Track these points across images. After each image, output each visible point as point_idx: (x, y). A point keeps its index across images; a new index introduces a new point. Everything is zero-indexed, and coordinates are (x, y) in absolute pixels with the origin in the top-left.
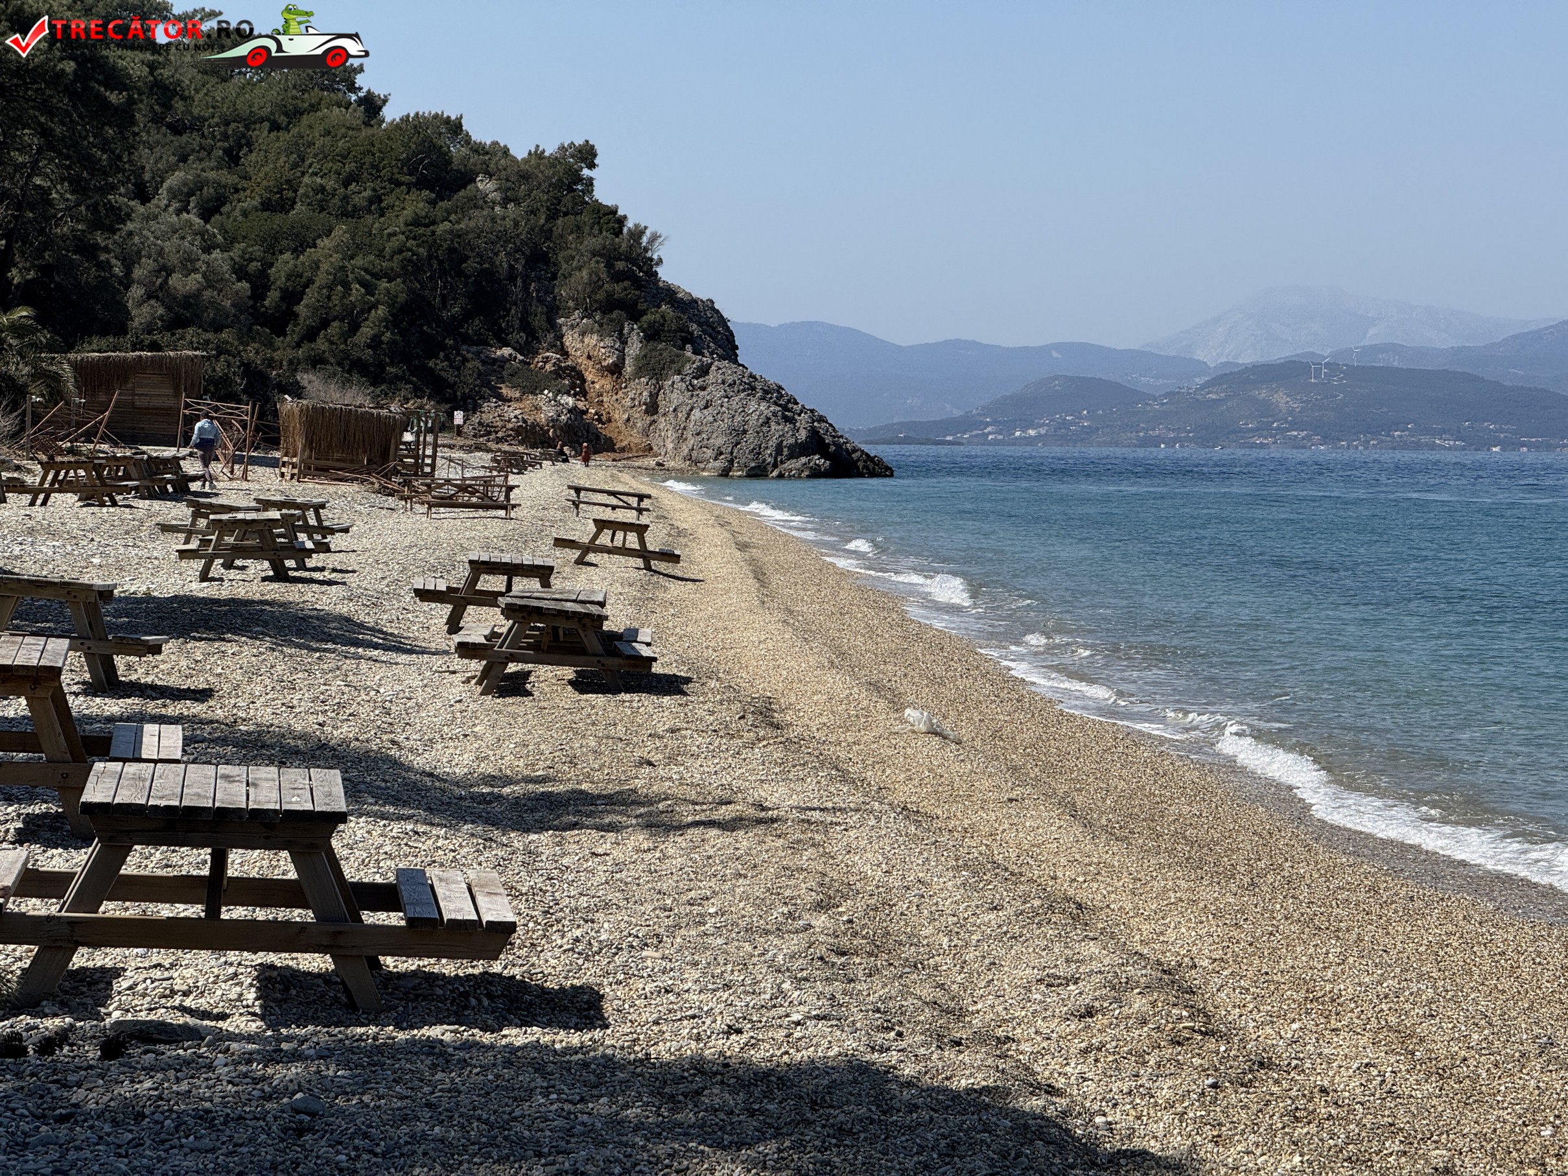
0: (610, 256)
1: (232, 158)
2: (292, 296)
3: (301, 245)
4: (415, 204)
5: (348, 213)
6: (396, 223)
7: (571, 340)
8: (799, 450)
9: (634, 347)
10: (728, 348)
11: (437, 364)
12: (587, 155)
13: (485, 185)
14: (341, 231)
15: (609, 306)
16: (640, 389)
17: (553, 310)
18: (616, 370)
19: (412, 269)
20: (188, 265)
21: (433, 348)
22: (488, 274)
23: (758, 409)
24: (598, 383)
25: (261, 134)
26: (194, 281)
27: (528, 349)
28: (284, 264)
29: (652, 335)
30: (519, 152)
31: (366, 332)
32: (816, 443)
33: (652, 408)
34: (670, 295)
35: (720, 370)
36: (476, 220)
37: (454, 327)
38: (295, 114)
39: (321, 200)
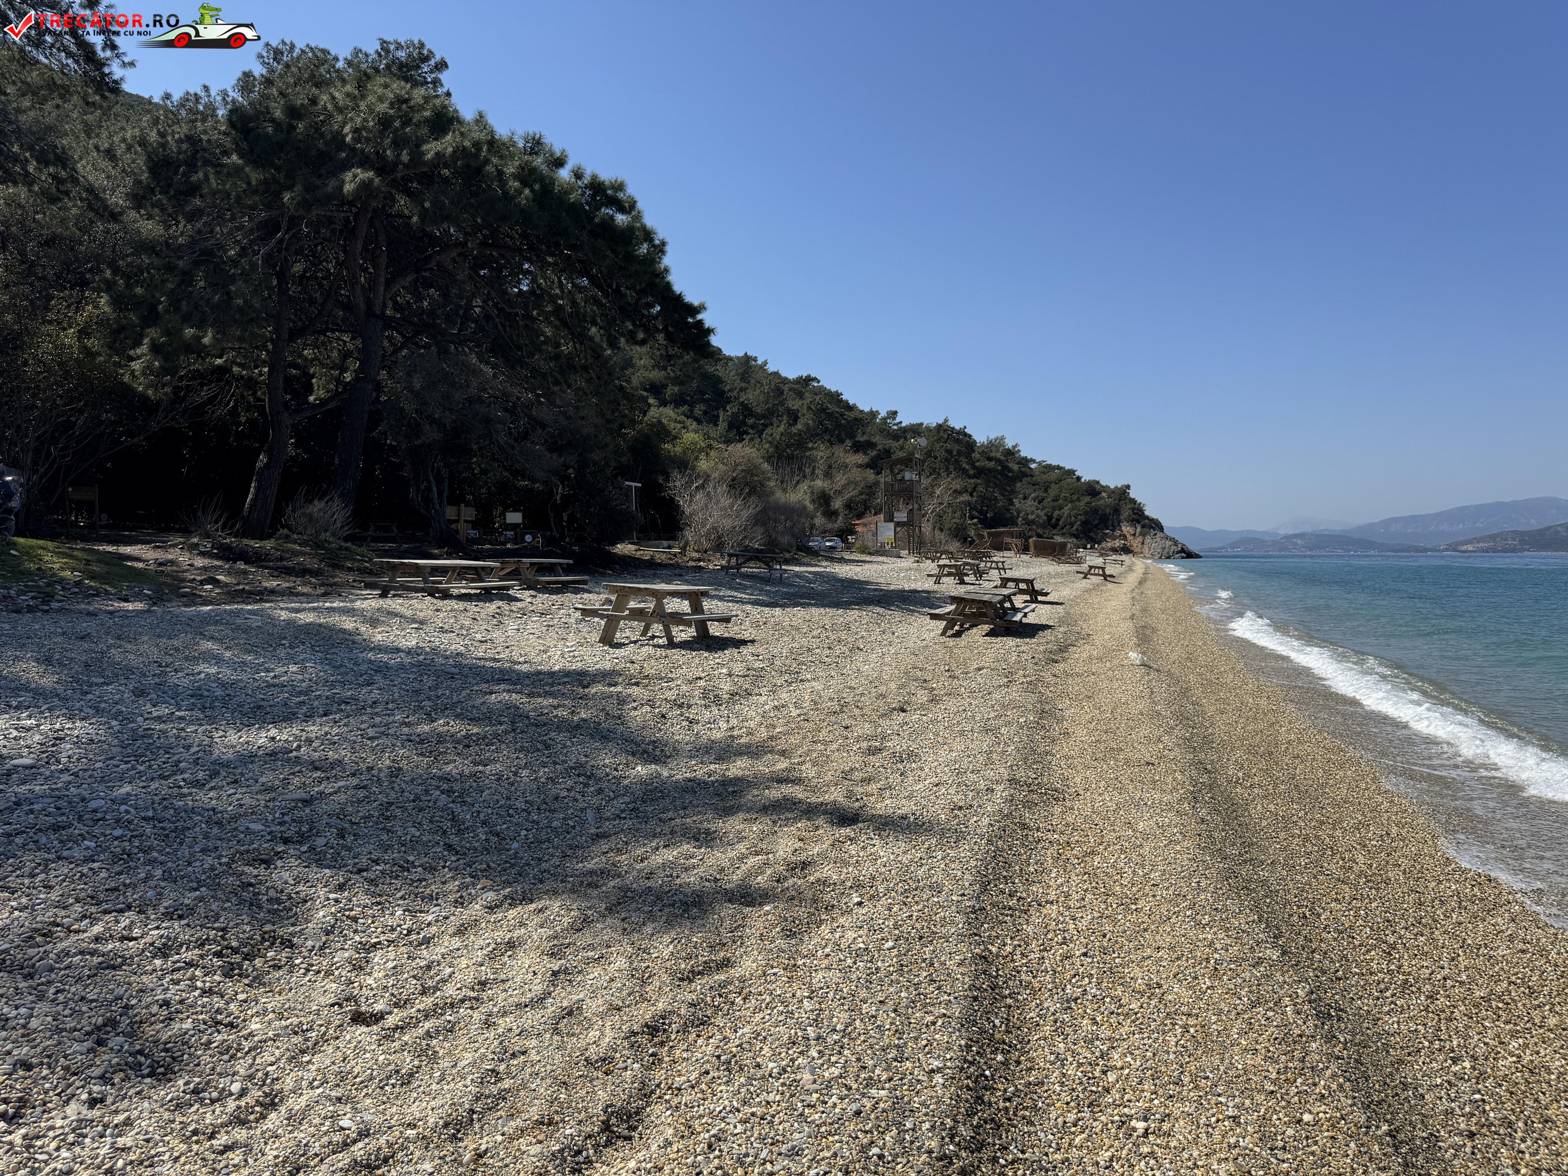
0: (1133, 509)
1: (1046, 491)
2: (1058, 520)
3: (1061, 508)
4: (1087, 499)
5: (1072, 501)
6: (1082, 503)
7: (1123, 528)
8: (1178, 552)
9: (1139, 530)
10: (1161, 529)
11: (1092, 534)
12: (1128, 487)
13: (1104, 494)
14: (1069, 505)
15: (1133, 520)
16: (1140, 539)
17: (1119, 522)
18: (1134, 535)
19: (1086, 513)
20: (1032, 513)
21: (1091, 530)
22: (1105, 514)
23: (1168, 543)
24: (1130, 538)
25: (1053, 485)
26: (1033, 517)
27: (1113, 530)
28: (1056, 513)
29: (1143, 527)
30: (1112, 487)
31: (1075, 527)
32: (1183, 551)
33: (1143, 543)
34: (1148, 518)
35: (1159, 534)
36: (1102, 502)
37: (1096, 526)
38: (1060, 481)
39: (1065, 499)
